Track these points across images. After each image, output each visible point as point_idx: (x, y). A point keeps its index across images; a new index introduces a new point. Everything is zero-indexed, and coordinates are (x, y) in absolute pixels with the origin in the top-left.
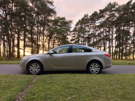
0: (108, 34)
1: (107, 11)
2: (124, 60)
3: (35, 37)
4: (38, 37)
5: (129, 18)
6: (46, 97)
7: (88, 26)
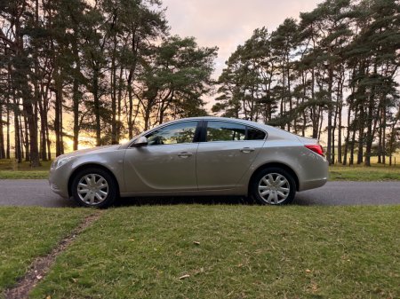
0: (326, 87)
1: (325, 17)
2: (375, 166)
3: (106, 98)
4: (114, 99)
5: (391, 37)
6: (114, 273)
7: (265, 64)
